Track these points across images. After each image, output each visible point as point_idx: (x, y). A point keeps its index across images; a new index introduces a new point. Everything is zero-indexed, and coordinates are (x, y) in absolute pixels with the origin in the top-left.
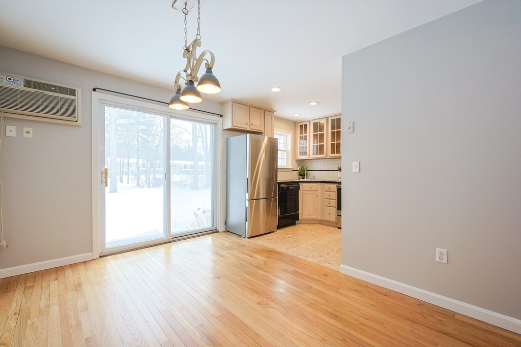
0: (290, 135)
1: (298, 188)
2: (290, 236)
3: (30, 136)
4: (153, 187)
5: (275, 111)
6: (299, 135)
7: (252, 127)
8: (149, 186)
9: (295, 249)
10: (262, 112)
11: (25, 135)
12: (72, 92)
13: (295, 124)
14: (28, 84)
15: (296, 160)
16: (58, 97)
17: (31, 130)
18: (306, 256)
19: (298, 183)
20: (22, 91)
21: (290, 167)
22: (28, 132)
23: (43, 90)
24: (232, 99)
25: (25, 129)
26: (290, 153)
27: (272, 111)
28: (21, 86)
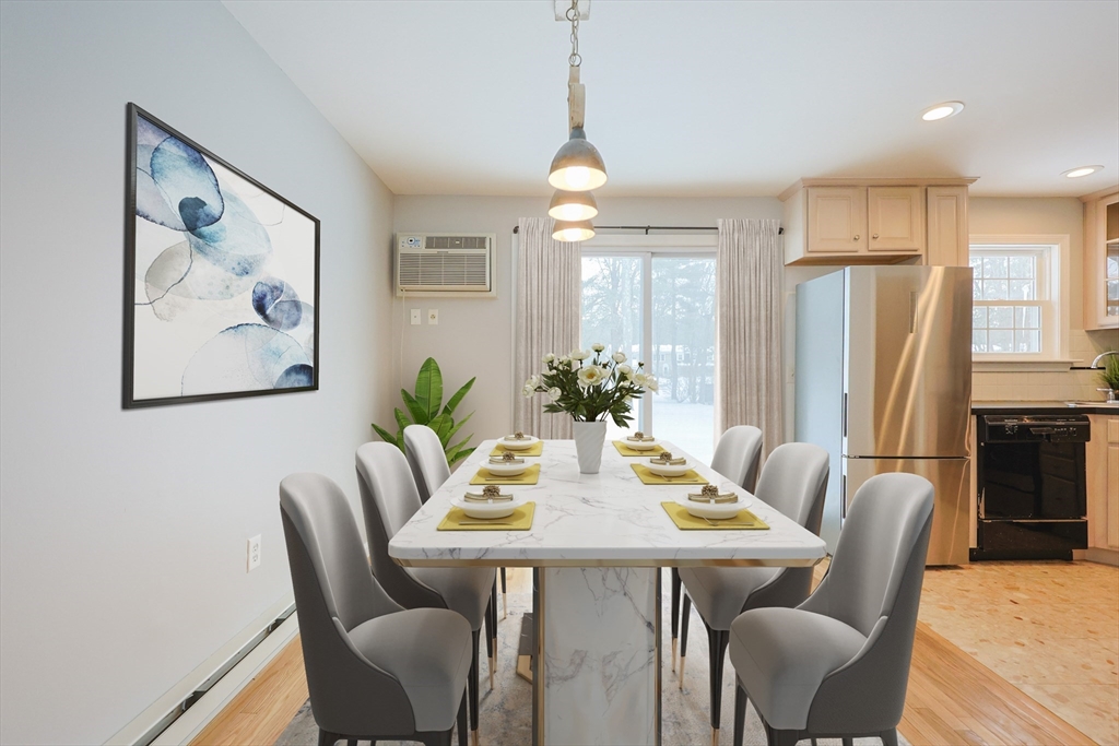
0: (1056, 249)
1: (1085, 433)
2: (1017, 595)
3: (435, 322)
4: (700, 401)
5: (973, 180)
6: (1102, 241)
7: (874, 245)
8: (693, 401)
9: (1018, 650)
10: (917, 193)
11: (431, 322)
12: (481, 242)
13: (1084, 204)
14: (430, 243)
15: (1091, 333)
16: (463, 256)
17: (436, 313)
18: (1058, 697)
19: (1081, 414)
20: (425, 257)
21: (1057, 357)
22: (433, 317)
23: (446, 248)
24: (803, 180)
25: (431, 312)
26: (1057, 308)
27: (959, 183)
28: (421, 249)
